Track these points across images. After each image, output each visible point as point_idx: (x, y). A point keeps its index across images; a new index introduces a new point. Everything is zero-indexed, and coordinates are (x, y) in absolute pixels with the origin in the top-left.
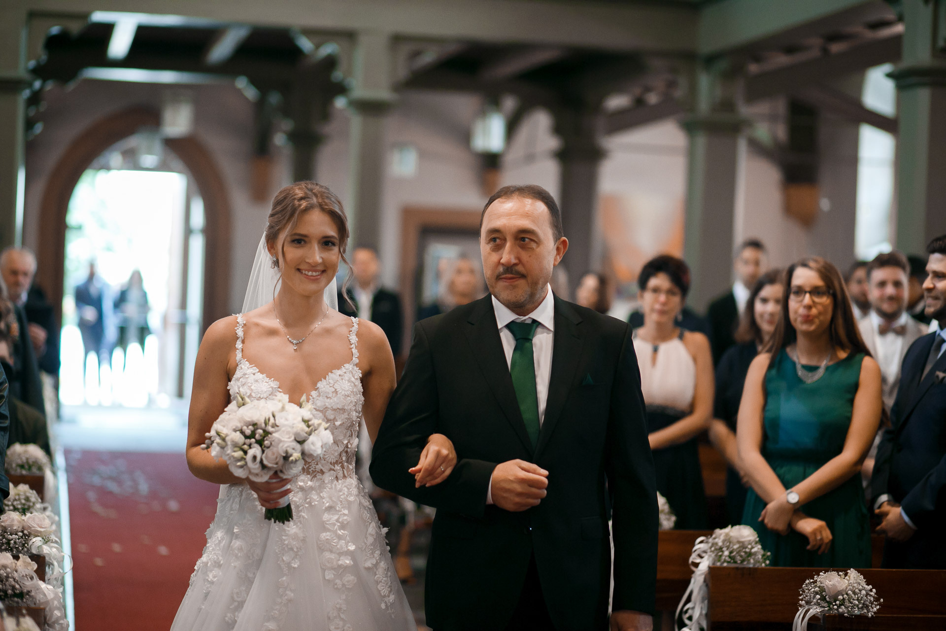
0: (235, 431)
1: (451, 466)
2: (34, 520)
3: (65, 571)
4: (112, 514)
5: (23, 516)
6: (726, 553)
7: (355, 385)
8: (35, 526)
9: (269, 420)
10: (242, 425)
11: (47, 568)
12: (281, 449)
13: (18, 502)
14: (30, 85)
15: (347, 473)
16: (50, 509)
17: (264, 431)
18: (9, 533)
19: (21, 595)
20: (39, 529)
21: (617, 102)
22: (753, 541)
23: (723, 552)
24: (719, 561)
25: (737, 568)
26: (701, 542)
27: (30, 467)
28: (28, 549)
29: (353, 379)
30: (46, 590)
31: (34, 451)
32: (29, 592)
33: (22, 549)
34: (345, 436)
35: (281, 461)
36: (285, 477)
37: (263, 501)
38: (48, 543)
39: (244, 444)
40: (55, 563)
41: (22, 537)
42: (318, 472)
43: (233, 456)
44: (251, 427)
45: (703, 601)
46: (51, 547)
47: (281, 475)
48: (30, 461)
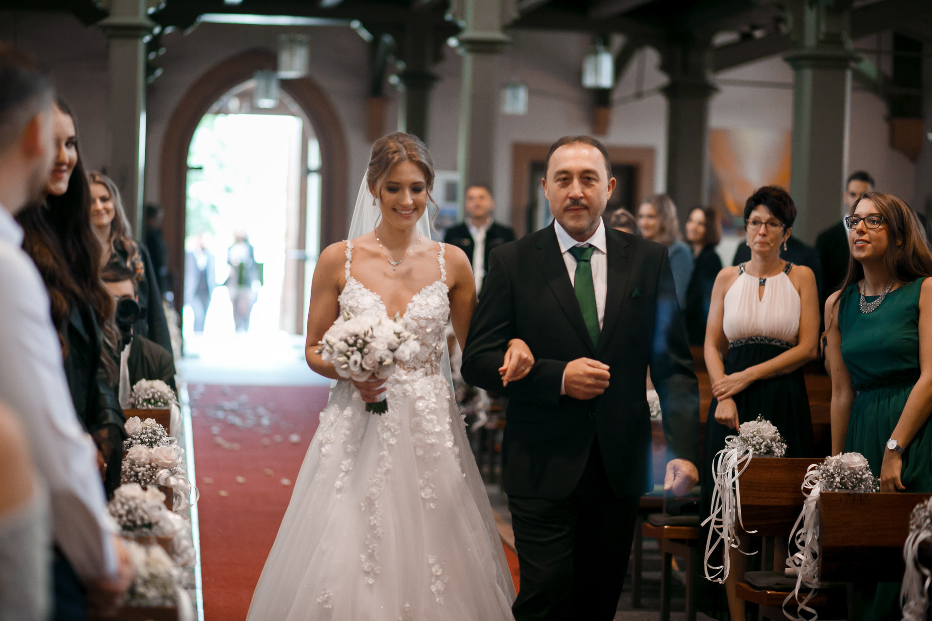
0: (341, 340)
1: (529, 366)
2: (162, 452)
3: (191, 503)
4: (236, 446)
5: (151, 449)
6: (838, 479)
7: (443, 299)
8: (162, 458)
9: (368, 332)
10: (347, 335)
11: (174, 500)
12: (377, 356)
13: (146, 436)
14: (150, 30)
15: (435, 370)
16: (176, 442)
17: (364, 341)
18: (137, 466)
19: (150, 526)
20: (166, 461)
21: (723, 38)
22: (864, 468)
23: (834, 478)
24: (830, 487)
25: (849, 494)
26: (813, 469)
27: (156, 402)
28: (155, 480)
29: (442, 294)
30: (172, 521)
31: (160, 386)
32: (157, 523)
33: (150, 481)
34: (434, 341)
35: (377, 366)
36: (380, 378)
37: (364, 397)
38: (175, 475)
39: (348, 351)
40: (182, 494)
41: (149, 469)
42: (412, 369)
43: (338, 361)
44: (353, 338)
45: (815, 527)
46: (178, 479)
47: (377, 375)
48: (156, 396)
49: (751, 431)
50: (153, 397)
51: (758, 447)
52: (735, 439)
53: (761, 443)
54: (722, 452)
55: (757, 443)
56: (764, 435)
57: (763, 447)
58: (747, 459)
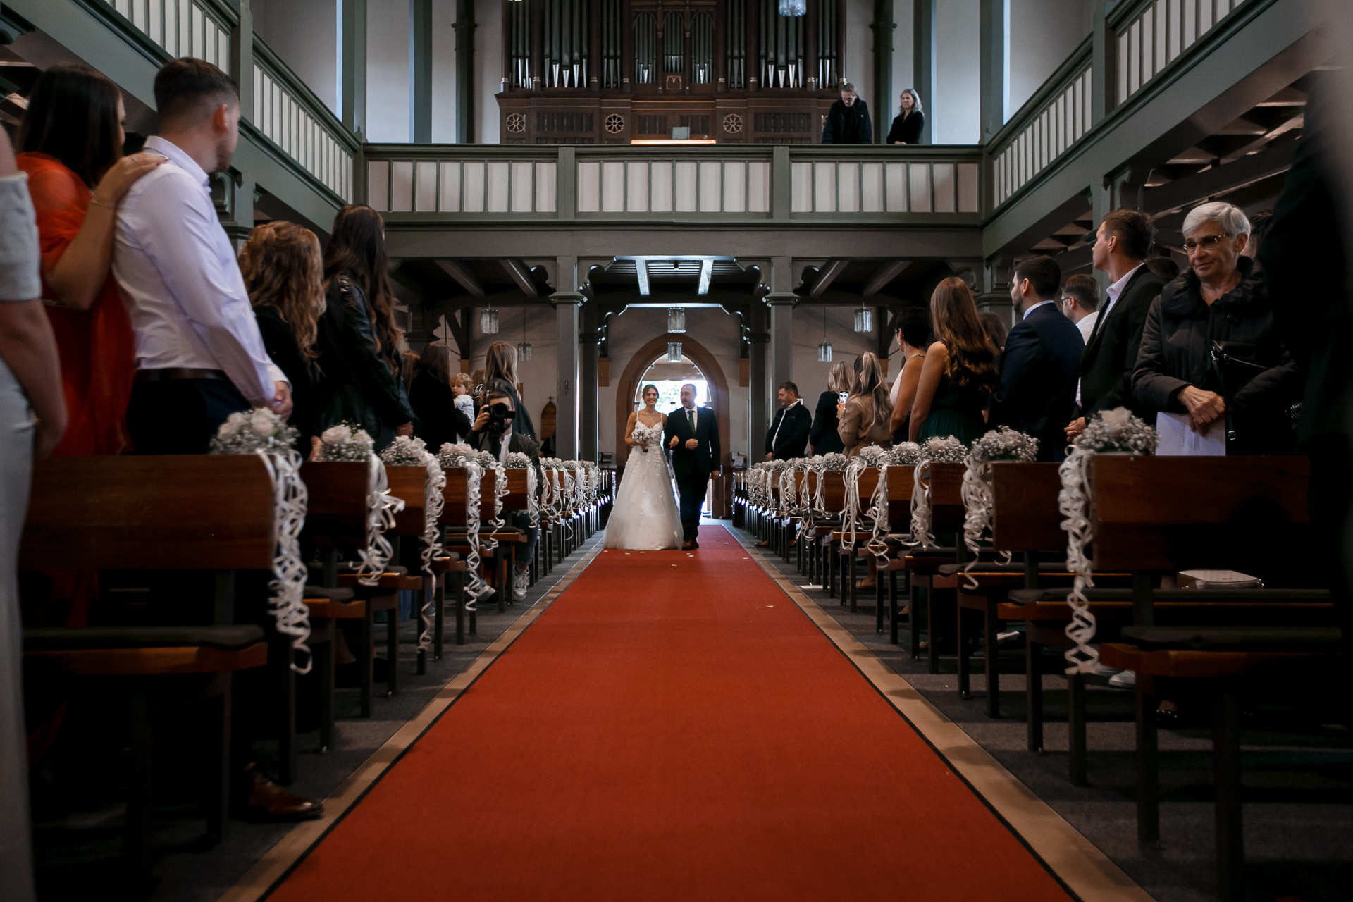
14: (580, 299)
23: (896, 457)
25: (905, 467)
27: (518, 465)
50: (517, 462)
54: (846, 473)
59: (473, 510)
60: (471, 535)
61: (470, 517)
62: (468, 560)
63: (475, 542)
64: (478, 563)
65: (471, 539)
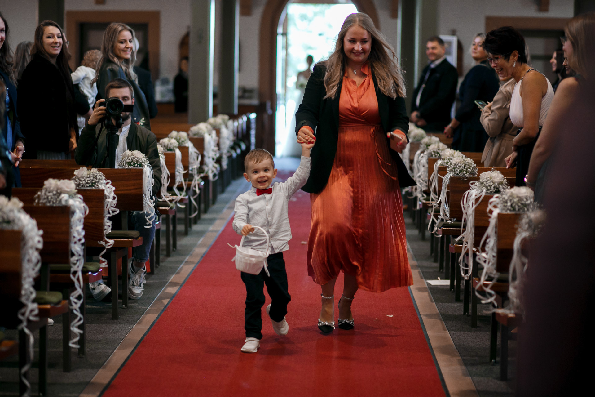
6: (509, 204)
18: (48, 192)
22: (529, 196)
23: (507, 203)
24: (505, 209)
25: (515, 214)
26: (496, 197)
27: (134, 164)
41: (56, 194)
48: (134, 160)
49: (486, 177)
50: (132, 161)
51: (489, 188)
52: (477, 183)
53: (492, 186)
54: (467, 192)
55: (489, 185)
56: (494, 180)
57: (492, 188)
58: (481, 196)
59: (77, 248)
60: (75, 273)
61: (73, 255)
62: (71, 298)
63: (78, 279)
64: (82, 301)
65: (74, 276)
